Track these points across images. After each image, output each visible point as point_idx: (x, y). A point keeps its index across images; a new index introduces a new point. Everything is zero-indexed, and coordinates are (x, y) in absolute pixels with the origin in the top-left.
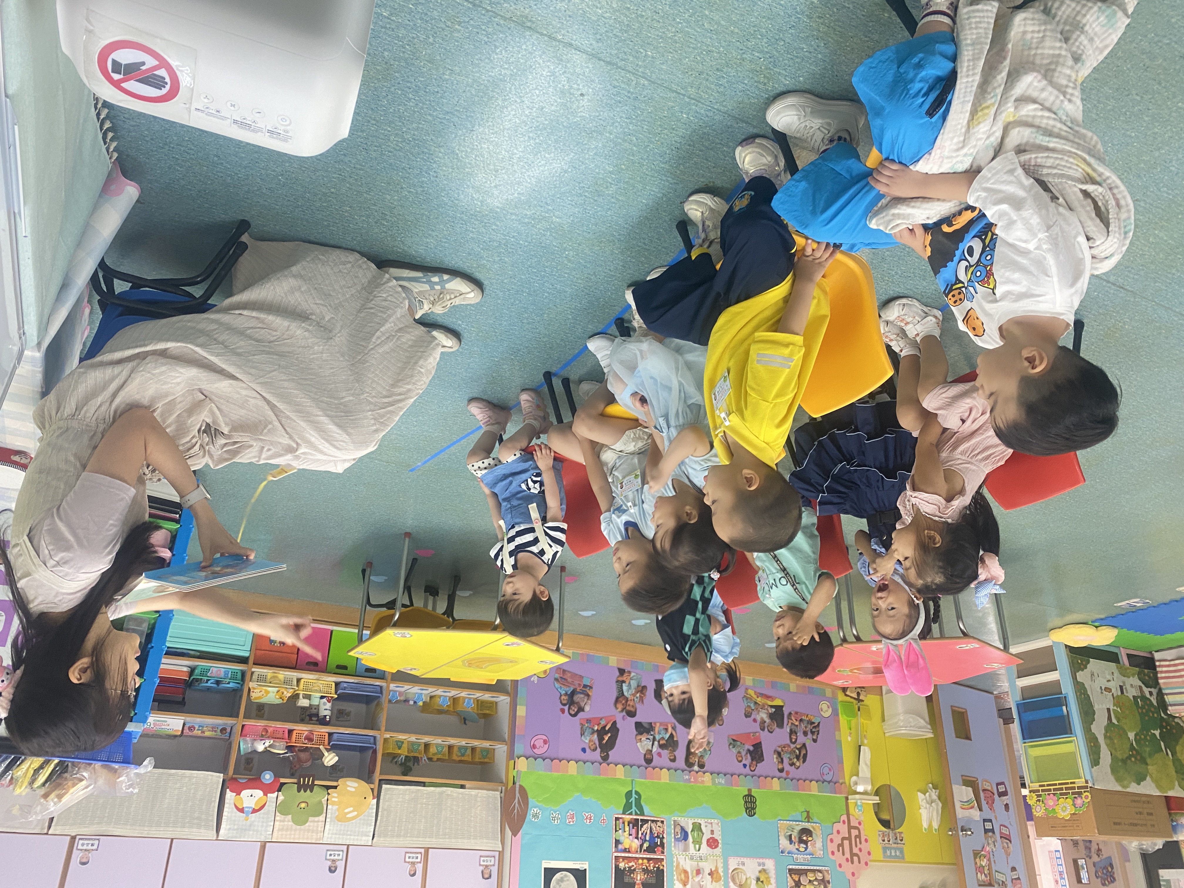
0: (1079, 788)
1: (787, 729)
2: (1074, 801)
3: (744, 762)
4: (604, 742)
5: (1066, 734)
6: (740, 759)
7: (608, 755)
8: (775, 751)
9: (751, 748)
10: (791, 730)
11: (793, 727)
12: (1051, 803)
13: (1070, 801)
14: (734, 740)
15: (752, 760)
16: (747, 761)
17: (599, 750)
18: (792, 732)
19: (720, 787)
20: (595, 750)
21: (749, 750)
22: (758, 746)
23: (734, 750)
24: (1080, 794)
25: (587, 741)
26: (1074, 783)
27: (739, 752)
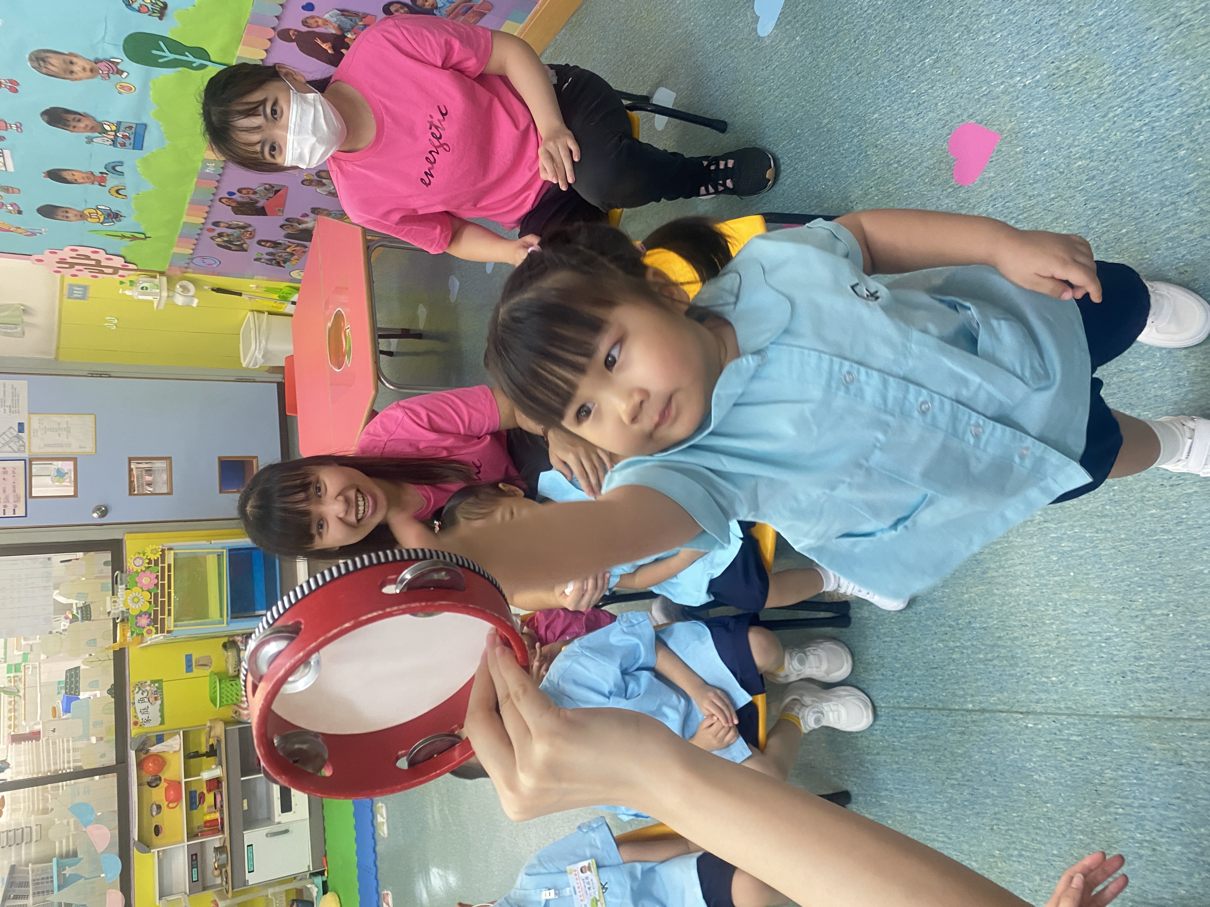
0: (163, 620)
1: (282, 240)
2: (145, 613)
3: (238, 194)
4: (319, 42)
5: (232, 612)
6: (244, 191)
7: (289, 39)
8: (250, 226)
9: (260, 205)
10: (280, 244)
11: (283, 247)
12: (146, 580)
13: (146, 607)
14: (277, 192)
15: (238, 203)
16: (237, 197)
17: (304, 29)
18: (276, 244)
19: (200, 165)
20: (305, 23)
21: (257, 202)
22: (262, 212)
23: (262, 188)
24: (155, 621)
25: (327, 16)
26: (169, 615)
27: (255, 193)
